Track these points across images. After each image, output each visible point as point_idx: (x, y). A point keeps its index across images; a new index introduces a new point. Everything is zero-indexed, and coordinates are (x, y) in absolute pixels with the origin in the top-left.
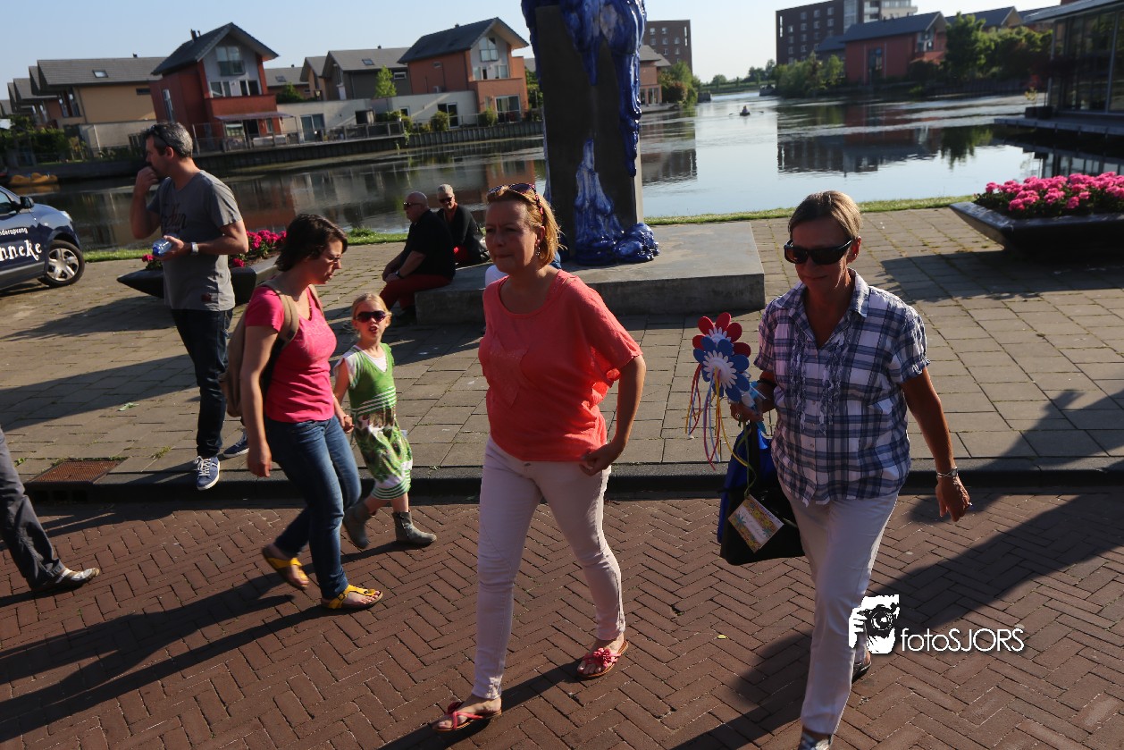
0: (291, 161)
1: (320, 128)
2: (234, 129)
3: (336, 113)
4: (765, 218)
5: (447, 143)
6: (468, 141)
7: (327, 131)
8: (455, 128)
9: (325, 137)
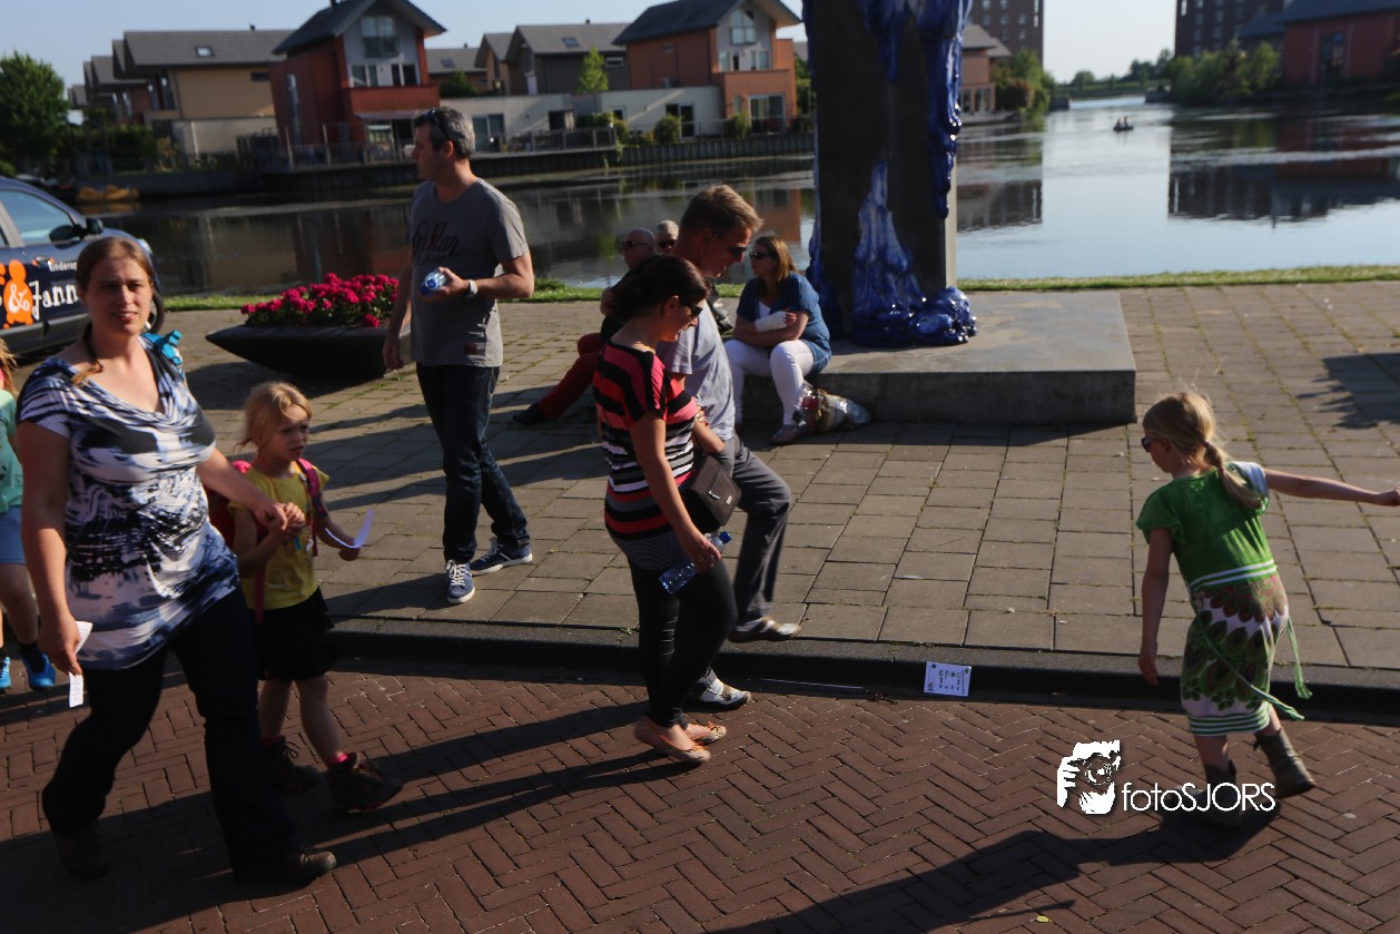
1: (498, 133)
2: (380, 131)
3: (520, 112)
4: (1142, 286)
5: (676, 160)
6: (707, 158)
7: (508, 138)
8: (690, 139)
9: (504, 147)
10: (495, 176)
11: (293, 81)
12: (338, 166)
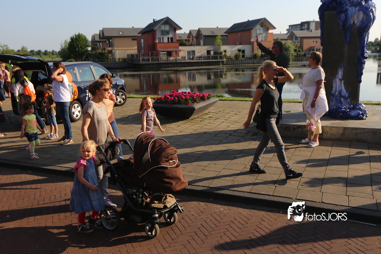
0: (182, 67)
1: (193, 55)
2: (163, 54)
5: (240, 64)
6: (248, 64)
7: (196, 57)
8: (244, 59)
9: (195, 59)
10: (192, 66)
11: (142, 41)
12: (153, 62)
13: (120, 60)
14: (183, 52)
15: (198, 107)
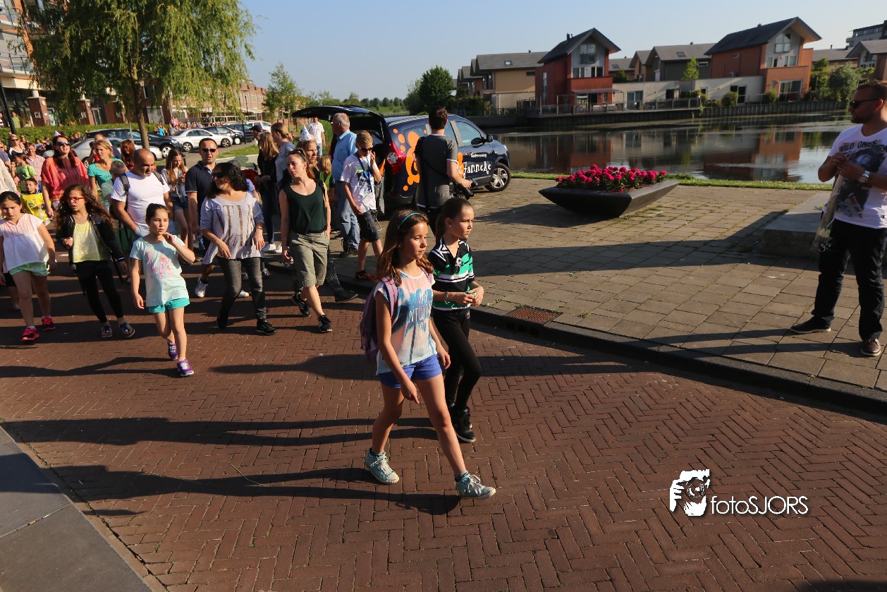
0: (615, 122)
1: (639, 100)
2: (582, 99)
5: (732, 115)
6: (750, 114)
7: (644, 103)
8: (742, 104)
9: (641, 107)
10: (635, 121)
11: (545, 75)
12: (561, 115)
13: (505, 112)
14: (620, 94)
15: (637, 196)
